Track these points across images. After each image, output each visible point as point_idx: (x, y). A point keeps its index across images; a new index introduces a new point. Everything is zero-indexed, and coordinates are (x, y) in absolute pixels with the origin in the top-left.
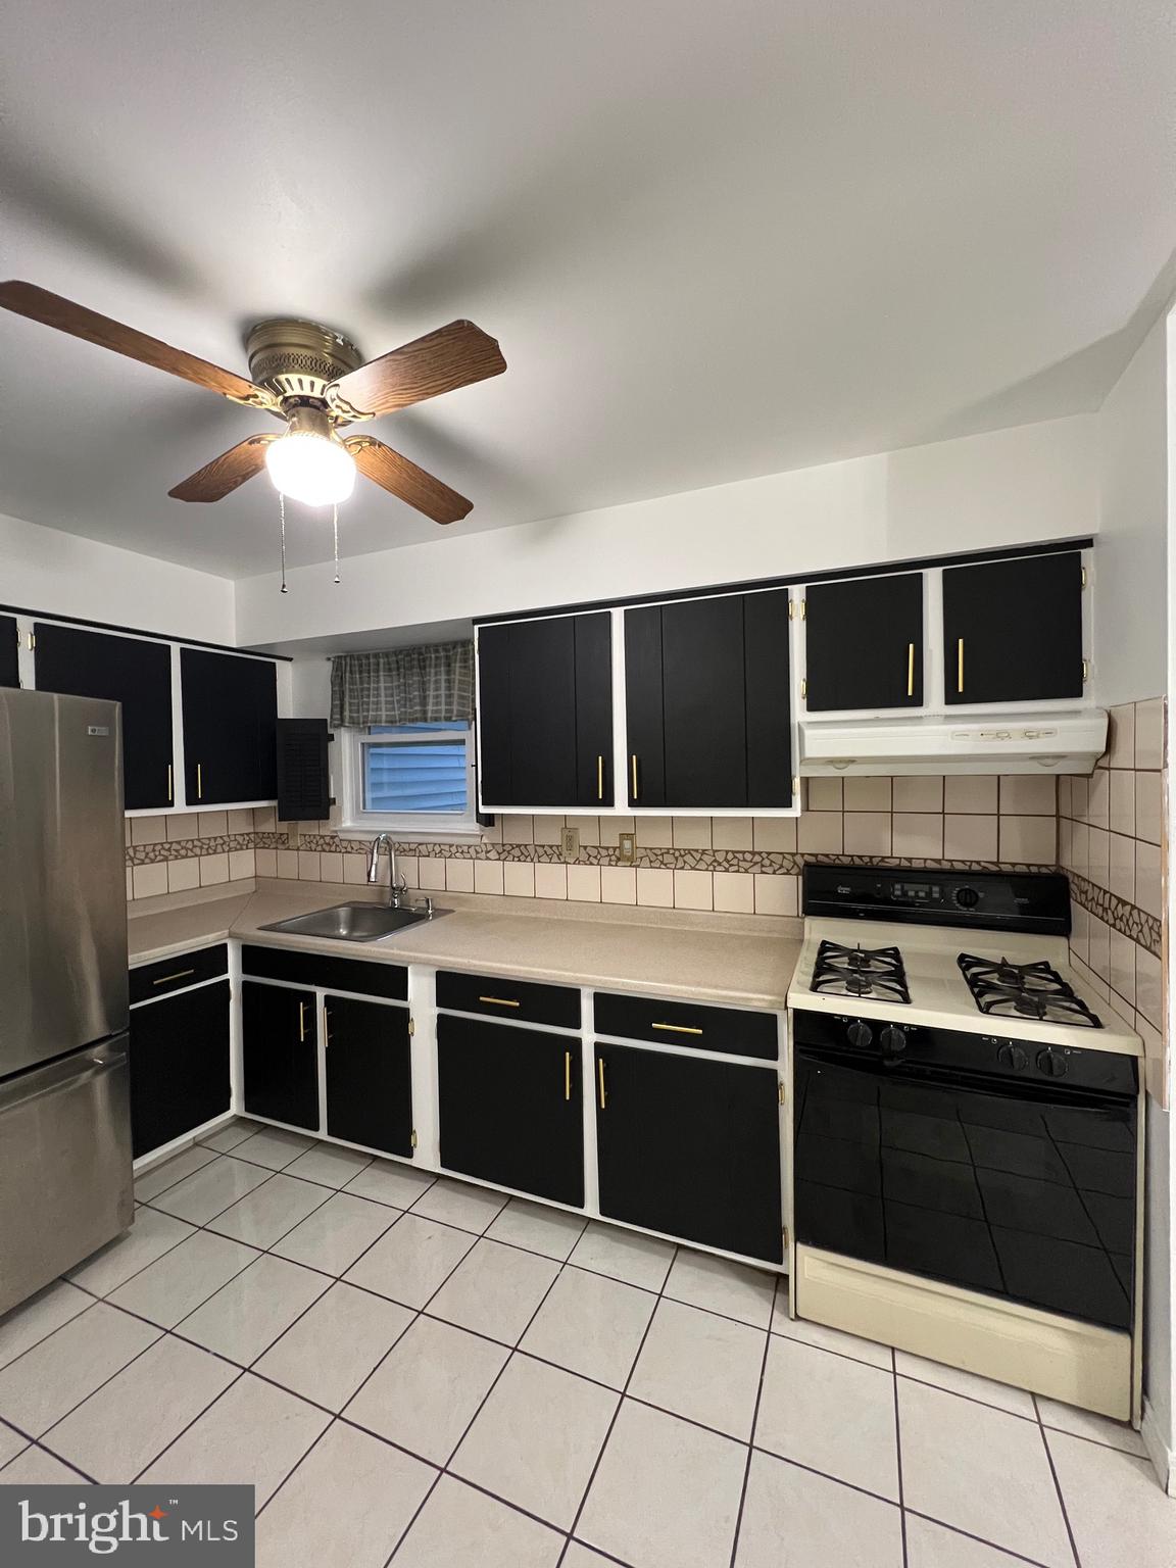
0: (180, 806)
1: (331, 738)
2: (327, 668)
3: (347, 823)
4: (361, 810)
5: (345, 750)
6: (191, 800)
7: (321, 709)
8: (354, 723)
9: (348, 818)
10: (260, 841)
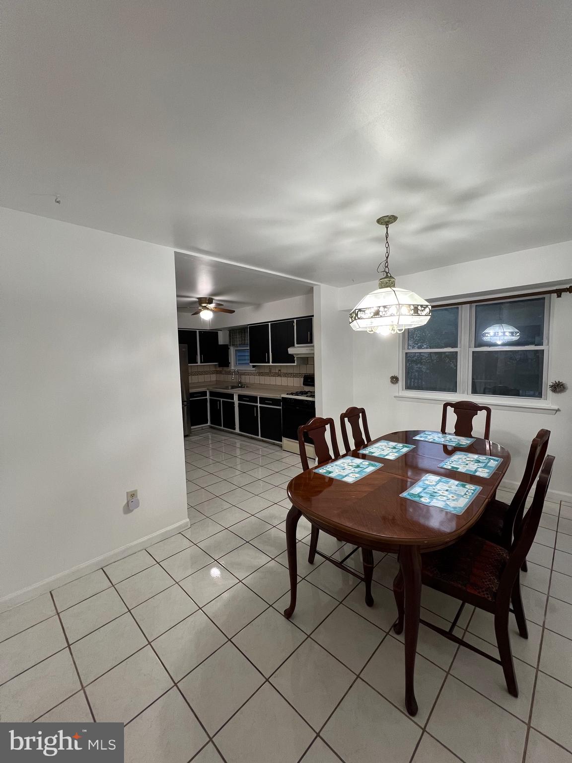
0: (199, 364)
1: (229, 348)
2: (228, 332)
3: (233, 368)
4: (236, 365)
5: (232, 351)
6: (201, 362)
7: (227, 342)
8: (233, 345)
9: (233, 367)
10: (217, 372)
